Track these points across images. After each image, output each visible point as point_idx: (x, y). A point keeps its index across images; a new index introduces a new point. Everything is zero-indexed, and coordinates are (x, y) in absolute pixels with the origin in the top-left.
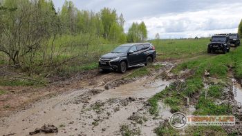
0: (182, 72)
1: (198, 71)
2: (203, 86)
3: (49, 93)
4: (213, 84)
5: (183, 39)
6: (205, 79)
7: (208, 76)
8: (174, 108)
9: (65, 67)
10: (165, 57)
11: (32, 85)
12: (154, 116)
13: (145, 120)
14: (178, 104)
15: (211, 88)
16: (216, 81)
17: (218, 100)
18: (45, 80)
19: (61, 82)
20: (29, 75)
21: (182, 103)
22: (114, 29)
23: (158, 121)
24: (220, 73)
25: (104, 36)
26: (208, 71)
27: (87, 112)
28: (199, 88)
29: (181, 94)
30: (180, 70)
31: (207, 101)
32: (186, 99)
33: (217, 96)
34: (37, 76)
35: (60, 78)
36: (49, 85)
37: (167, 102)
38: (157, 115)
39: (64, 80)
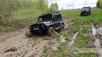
0: (72, 23)
1: (78, 22)
2: (80, 28)
3: (14, 34)
4: (84, 27)
5: (73, 9)
6: (81, 26)
7: (82, 24)
8: (67, 38)
9: (22, 23)
10: (65, 17)
11: (8, 31)
12: (58, 42)
13: (54, 43)
14: (69, 36)
15: (83, 29)
16: (85, 26)
17: (85, 34)
18: (13, 29)
19: (20, 30)
20: (7, 27)
21: (70, 36)
22: (44, 6)
23: (59, 44)
24: (88, 23)
25: (40, 9)
26: (83, 22)
27: (30, 42)
28: (78, 29)
29: (71, 32)
30: (71, 22)
31: (81, 34)
32: (72, 34)
33: (85, 32)
34: (10, 27)
35: (20, 28)
36: (15, 31)
37: (64, 36)
38: (59, 41)
39: (22, 28)
